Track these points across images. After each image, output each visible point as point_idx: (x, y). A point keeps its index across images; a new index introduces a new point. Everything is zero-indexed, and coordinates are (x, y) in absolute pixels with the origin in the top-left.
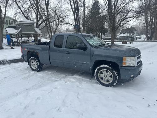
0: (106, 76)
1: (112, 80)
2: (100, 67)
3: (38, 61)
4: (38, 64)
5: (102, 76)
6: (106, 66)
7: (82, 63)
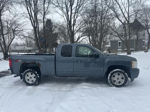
0: (118, 79)
1: (124, 81)
2: (113, 71)
3: (37, 73)
4: (38, 76)
5: (115, 79)
6: (119, 69)
7: (96, 70)
